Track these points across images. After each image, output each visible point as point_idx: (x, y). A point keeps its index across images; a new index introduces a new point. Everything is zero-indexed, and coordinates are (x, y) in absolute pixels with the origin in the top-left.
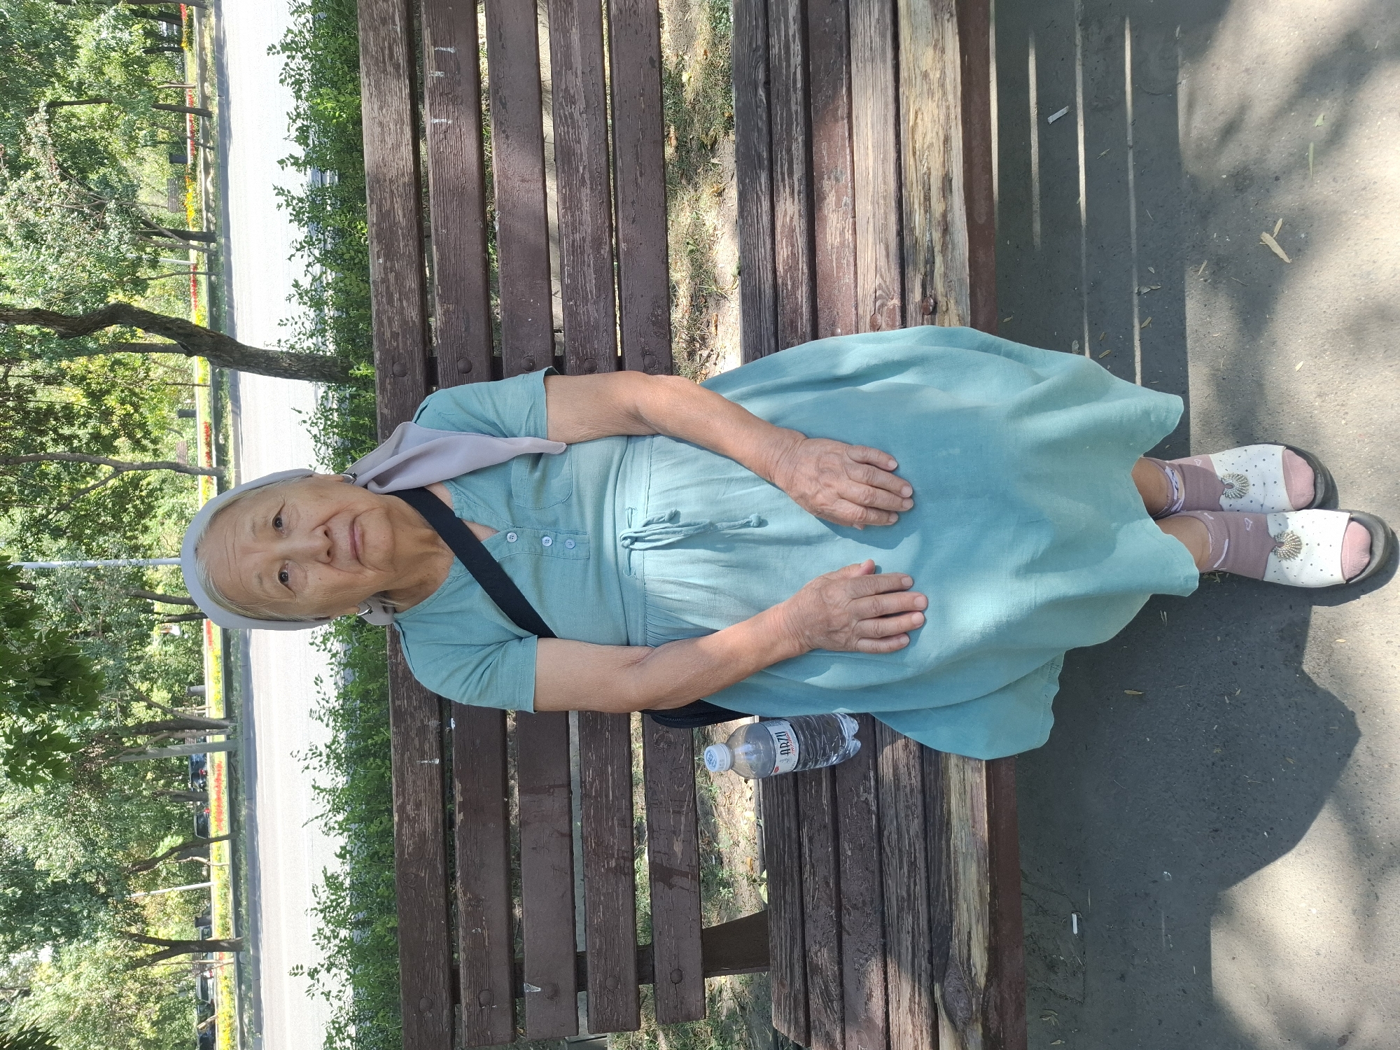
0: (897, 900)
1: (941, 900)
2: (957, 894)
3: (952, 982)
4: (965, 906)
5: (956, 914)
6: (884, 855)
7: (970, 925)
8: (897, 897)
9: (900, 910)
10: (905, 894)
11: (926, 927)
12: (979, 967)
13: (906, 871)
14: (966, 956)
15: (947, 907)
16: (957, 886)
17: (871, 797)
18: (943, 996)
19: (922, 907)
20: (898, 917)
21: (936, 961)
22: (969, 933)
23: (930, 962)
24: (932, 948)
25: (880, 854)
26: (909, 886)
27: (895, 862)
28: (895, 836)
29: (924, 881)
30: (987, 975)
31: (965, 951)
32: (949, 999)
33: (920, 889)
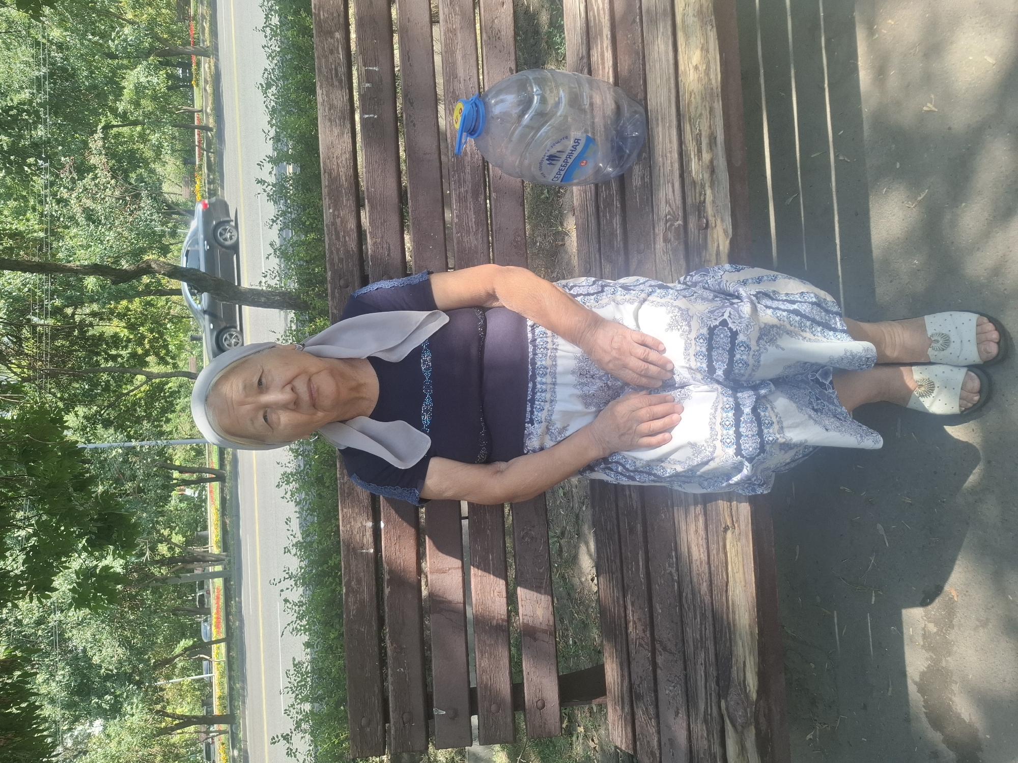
0: (694, 642)
1: (723, 639)
2: (735, 634)
3: (733, 697)
4: (741, 643)
5: (734, 648)
6: (683, 610)
7: (745, 657)
8: (693, 639)
9: (696, 648)
10: (698, 637)
11: (714, 660)
12: (751, 686)
13: (699, 620)
14: (742, 679)
15: (728, 644)
16: (734, 630)
17: (673, 570)
18: (727, 709)
19: (710, 645)
20: (694, 653)
21: (722, 684)
22: (744, 663)
23: (718, 684)
24: (718, 674)
25: (681, 610)
26: (701, 631)
27: (691, 614)
28: (690, 596)
29: (711, 627)
30: (758, 692)
31: (742, 675)
32: (731, 710)
33: (709, 633)
